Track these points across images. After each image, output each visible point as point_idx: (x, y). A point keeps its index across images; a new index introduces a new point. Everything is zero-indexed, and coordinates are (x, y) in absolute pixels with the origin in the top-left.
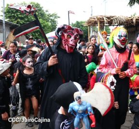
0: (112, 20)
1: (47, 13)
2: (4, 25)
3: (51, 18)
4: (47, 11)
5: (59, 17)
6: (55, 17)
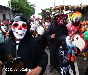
0: (68, 8)
1: (30, 4)
2: (11, 11)
3: (32, 6)
4: (30, 3)
5: (36, 6)
6: (34, 6)
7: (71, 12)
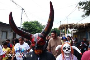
0: (72, 26)
4: (41, 24)
7: (75, 29)
